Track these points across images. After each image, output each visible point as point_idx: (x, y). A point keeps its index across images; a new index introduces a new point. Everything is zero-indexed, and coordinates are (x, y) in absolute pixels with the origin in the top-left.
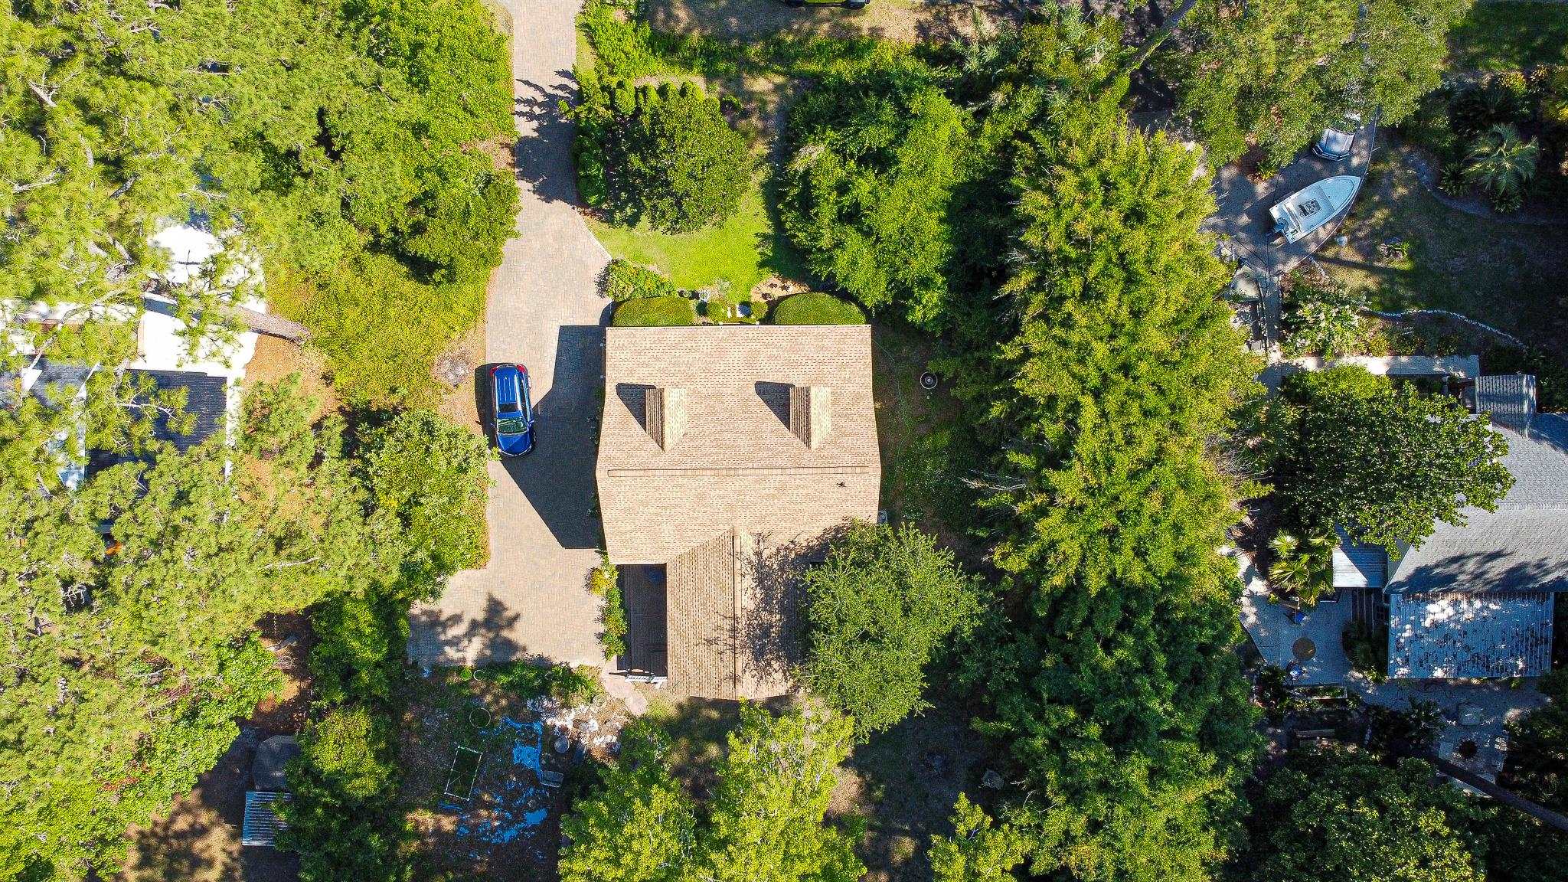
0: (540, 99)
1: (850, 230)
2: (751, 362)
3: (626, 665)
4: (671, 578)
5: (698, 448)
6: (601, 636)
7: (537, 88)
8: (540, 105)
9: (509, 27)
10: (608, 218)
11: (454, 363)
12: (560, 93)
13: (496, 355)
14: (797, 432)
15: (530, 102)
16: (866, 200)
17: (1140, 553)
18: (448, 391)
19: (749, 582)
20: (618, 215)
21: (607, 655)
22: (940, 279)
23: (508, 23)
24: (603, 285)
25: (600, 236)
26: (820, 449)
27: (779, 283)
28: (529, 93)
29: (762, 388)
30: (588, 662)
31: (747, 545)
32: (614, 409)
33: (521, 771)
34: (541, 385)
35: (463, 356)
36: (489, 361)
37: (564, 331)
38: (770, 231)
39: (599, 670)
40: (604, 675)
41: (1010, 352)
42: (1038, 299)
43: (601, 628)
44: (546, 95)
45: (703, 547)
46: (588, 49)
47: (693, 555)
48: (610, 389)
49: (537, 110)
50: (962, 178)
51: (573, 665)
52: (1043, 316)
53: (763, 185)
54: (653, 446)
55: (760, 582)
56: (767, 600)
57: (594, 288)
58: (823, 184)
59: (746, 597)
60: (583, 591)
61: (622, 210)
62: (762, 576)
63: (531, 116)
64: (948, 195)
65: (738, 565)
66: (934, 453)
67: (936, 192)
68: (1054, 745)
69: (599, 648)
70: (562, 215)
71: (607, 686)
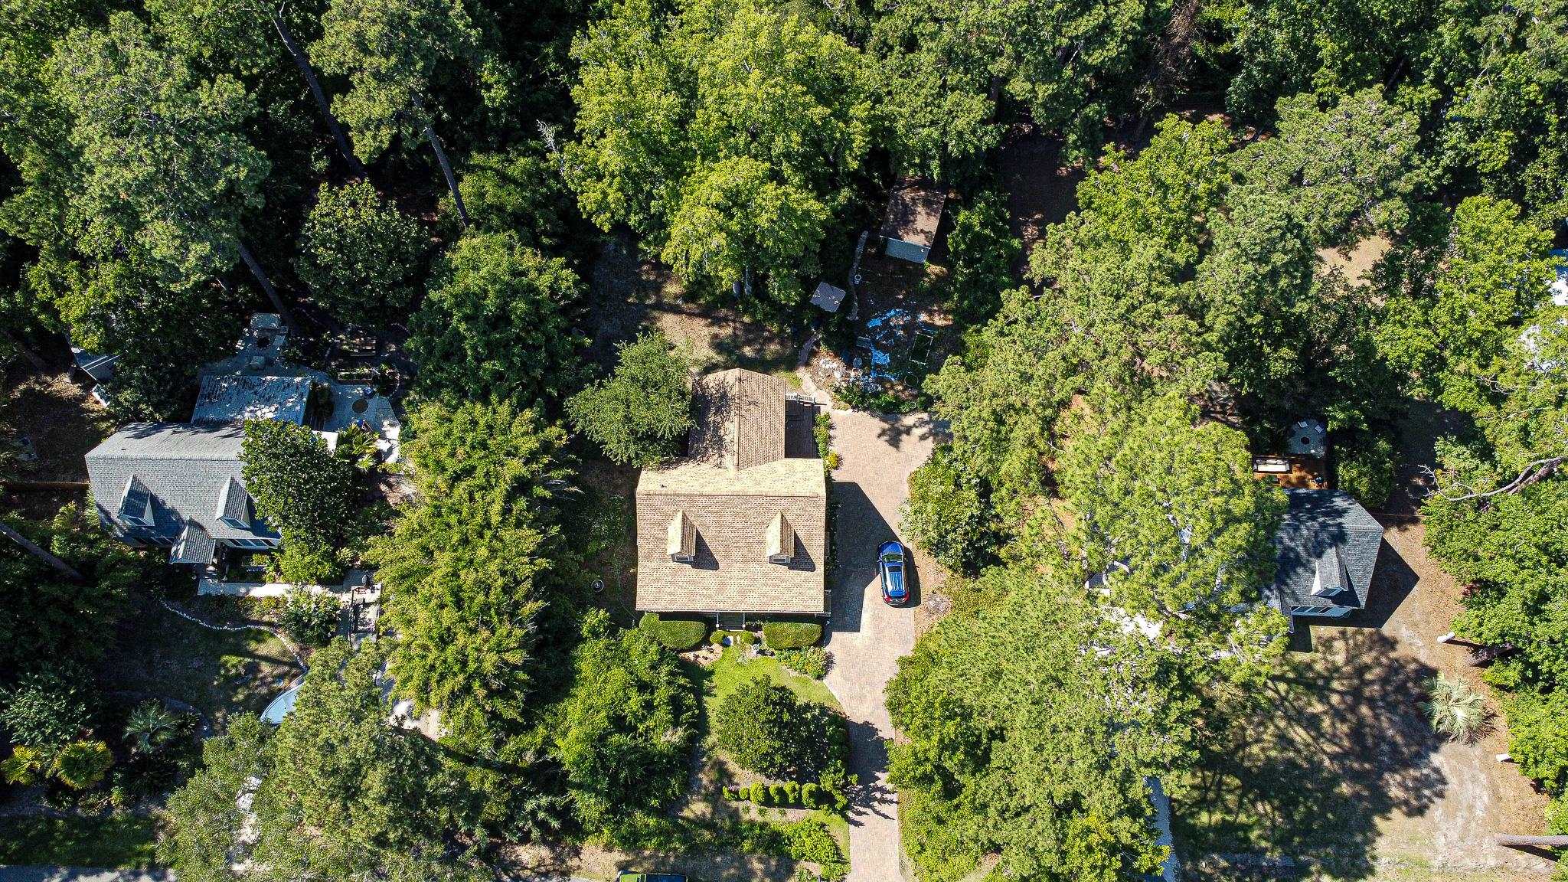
0: (876, 804)
1: (646, 678)
2: (722, 586)
3: (814, 409)
4: (781, 447)
5: (759, 514)
6: (831, 427)
7: (878, 813)
8: (875, 799)
9: (902, 864)
10: (824, 710)
11: (937, 609)
12: (862, 809)
13: (909, 612)
14: (692, 526)
15: (882, 801)
16: (633, 693)
17: (474, 423)
18: (939, 589)
19: (727, 439)
20: (817, 713)
21: (828, 417)
22: (585, 631)
23: (903, 867)
24: (829, 661)
25: (831, 698)
26: (676, 511)
27: (700, 660)
28: (884, 809)
29: (714, 565)
30: (842, 413)
31: (729, 460)
32: (817, 552)
33: (884, 349)
34: (873, 593)
35: (931, 614)
36: (912, 610)
37: (856, 628)
38: (705, 698)
39: (833, 407)
40: (830, 404)
41: (543, 563)
42: (518, 596)
43: (832, 432)
44: (872, 807)
45: (759, 463)
46: (841, 844)
47: (766, 459)
48: (820, 568)
49: (878, 795)
50: (561, 706)
51: (850, 411)
52: (518, 583)
53: (709, 733)
54: (789, 518)
55: (721, 439)
56: (717, 429)
57: (836, 659)
58: (663, 714)
59: (731, 429)
60: (844, 455)
61: (814, 716)
62: (719, 443)
63: (882, 790)
64: (572, 691)
65: (736, 447)
66: (599, 538)
67: (581, 692)
68: (542, 320)
69: (834, 420)
70: (857, 713)
71: (828, 397)
